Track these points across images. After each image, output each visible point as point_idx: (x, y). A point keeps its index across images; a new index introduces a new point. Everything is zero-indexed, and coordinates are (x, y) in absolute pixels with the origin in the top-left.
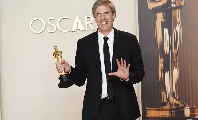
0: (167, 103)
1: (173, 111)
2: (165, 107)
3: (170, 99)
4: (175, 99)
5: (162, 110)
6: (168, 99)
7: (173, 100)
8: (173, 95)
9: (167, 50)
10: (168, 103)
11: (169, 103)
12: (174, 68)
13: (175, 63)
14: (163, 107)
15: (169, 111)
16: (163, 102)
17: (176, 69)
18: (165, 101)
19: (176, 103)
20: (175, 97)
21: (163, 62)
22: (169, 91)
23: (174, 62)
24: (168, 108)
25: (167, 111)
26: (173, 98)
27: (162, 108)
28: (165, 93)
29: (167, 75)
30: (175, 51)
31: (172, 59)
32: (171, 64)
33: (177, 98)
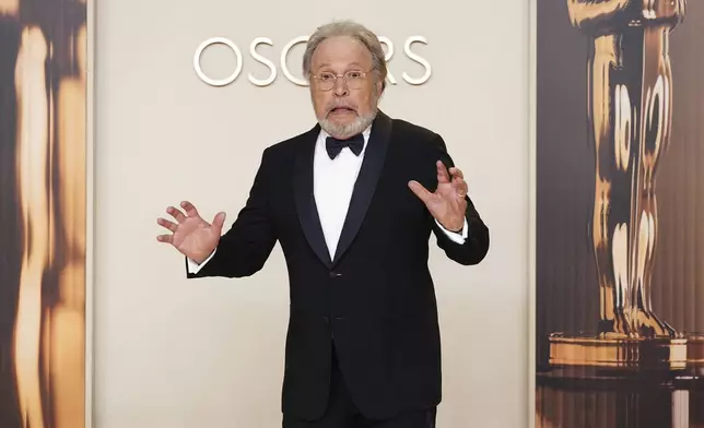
0: (616, 323)
1: (635, 353)
2: (611, 335)
3: (624, 311)
4: (643, 310)
5: (598, 345)
6: (619, 311)
7: (634, 316)
8: (636, 299)
9: (623, 154)
10: (619, 322)
11: (621, 323)
12: (644, 213)
13: (646, 196)
14: (602, 334)
15: (621, 350)
16: (603, 318)
17: (651, 217)
18: (611, 316)
19: (643, 325)
20: (640, 306)
21: (608, 194)
22: (625, 286)
23: (644, 196)
24: (618, 339)
25: (615, 349)
26: (636, 307)
27: (598, 338)
28: (610, 292)
29: (620, 235)
30: (647, 160)
31: (638, 185)
32: (636, 200)
33: (648, 308)
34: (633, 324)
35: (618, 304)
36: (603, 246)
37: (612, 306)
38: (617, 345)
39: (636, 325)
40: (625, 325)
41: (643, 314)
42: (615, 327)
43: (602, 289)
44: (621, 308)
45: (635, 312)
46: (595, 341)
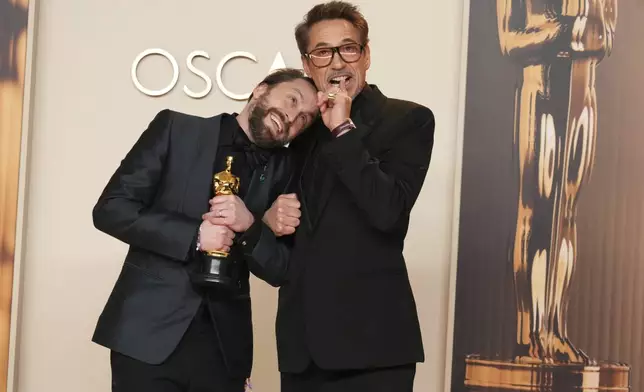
0: (532, 347)
1: (549, 377)
2: (524, 358)
3: (540, 336)
4: (558, 336)
5: (513, 368)
6: (535, 336)
7: (550, 341)
8: (552, 324)
9: (546, 182)
10: (534, 345)
11: (537, 348)
12: (564, 241)
13: (567, 224)
14: (518, 358)
15: (535, 373)
16: (519, 342)
17: (570, 243)
18: (527, 341)
19: (558, 350)
20: (556, 333)
21: (530, 221)
22: (541, 312)
23: (565, 222)
24: (533, 364)
25: (529, 373)
26: (551, 333)
27: (513, 362)
28: (527, 317)
29: (540, 262)
30: (569, 189)
31: (560, 212)
32: (556, 227)
33: (563, 335)
34: (548, 349)
35: (534, 329)
36: (523, 271)
37: (529, 331)
38: (532, 369)
39: (551, 352)
40: (540, 350)
41: (558, 340)
42: (530, 351)
43: (519, 313)
44: (537, 334)
45: (550, 339)
46: (510, 364)
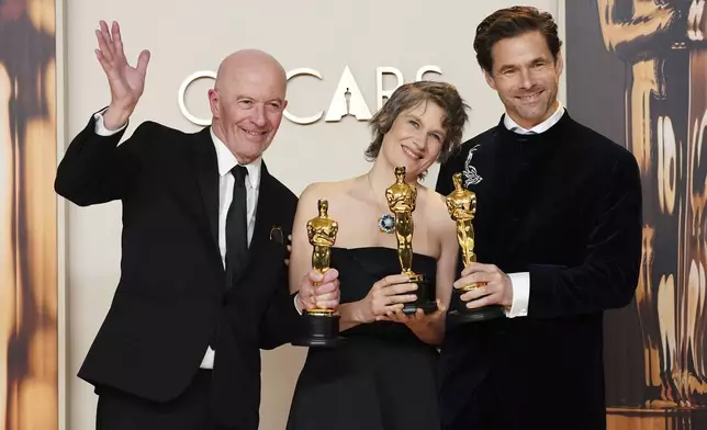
0: (664, 389)
1: (686, 421)
2: (656, 402)
3: (673, 376)
4: (694, 374)
5: (643, 415)
6: (666, 376)
7: (685, 381)
8: (685, 361)
9: (667, 195)
10: (667, 388)
11: (670, 389)
12: (693, 261)
13: (696, 241)
14: (648, 402)
15: (670, 419)
16: (648, 384)
17: (701, 265)
18: (657, 381)
19: (695, 391)
20: (692, 370)
21: (651, 242)
22: (672, 346)
23: (693, 242)
24: (666, 408)
25: (663, 419)
26: (686, 371)
27: (644, 407)
28: (655, 353)
29: (666, 289)
30: (695, 203)
31: (686, 231)
32: (683, 250)
33: (700, 372)
34: (683, 390)
35: (665, 368)
36: (647, 301)
37: (659, 371)
38: (666, 415)
39: (686, 393)
40: (674, 392)
41: (694, 378)
42: (663, 395)
43: (647, 351)
44: (669, 372)
45: (685, 377)
46: (639, 410)
